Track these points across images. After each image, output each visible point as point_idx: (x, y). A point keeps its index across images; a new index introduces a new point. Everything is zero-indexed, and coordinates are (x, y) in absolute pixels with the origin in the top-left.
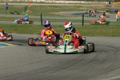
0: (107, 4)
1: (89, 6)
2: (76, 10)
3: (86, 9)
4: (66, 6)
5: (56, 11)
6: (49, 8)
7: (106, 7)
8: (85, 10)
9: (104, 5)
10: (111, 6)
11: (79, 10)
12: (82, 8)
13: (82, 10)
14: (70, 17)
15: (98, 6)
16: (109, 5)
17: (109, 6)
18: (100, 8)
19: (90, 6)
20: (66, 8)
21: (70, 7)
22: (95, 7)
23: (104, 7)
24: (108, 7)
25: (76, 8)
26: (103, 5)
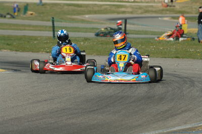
1: (135, 5)
2: (113, 12)
3: (130, 10)
4: (95, 4)
6: (66, 7)
7: (165, 8)
8: (129, 12)
9: (162, 5)
10: (174, 6)
11: (118, 13)
12: (123, 9)
13: (124, 12)
15: (152, 6)
16: (170, 4)
17: (170, 6)
18: (154, 9)
19: (138, 5)
20: (96, 9)
21: (103, 7)
22: (146, 7)
23: (162, 8)
24: (168, 8)
25: (113, 9)
26: (160, 4)
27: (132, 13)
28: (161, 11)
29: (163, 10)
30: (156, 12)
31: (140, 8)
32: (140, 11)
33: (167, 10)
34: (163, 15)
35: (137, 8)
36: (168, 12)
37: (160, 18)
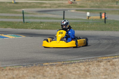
0: (71, 1)
2: (39, 7)
3: (49, 5)
4: (27, 2)
5: (18, 8)
6: (8, 4)
7: (71, 4)
8: (48, 7)
9: (69, 2)
10: (76, 3)
11: (42, 7)
12: (45, 5)
13: (45, 7)
14: (35, 14)
15: (62, 3)
16: (74, 2)
17: (74, 3)
18: (64, 5)
20: (28, 5)
21: (32, 4)
22: (59, 3)
23: (69, 4)
24: (73, 4)
25: (38, 5)
26: (67, 2)
27: (50, 7)
28: (68, 6)
29: (69, 6)
30: (65, 7)
31: (55, 4)
32: (55, 6)
33: (72, 6)
34: (70, 9)
35: (53, 4)
36: (73, 7)
37: (69, 11)
